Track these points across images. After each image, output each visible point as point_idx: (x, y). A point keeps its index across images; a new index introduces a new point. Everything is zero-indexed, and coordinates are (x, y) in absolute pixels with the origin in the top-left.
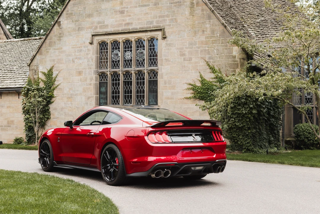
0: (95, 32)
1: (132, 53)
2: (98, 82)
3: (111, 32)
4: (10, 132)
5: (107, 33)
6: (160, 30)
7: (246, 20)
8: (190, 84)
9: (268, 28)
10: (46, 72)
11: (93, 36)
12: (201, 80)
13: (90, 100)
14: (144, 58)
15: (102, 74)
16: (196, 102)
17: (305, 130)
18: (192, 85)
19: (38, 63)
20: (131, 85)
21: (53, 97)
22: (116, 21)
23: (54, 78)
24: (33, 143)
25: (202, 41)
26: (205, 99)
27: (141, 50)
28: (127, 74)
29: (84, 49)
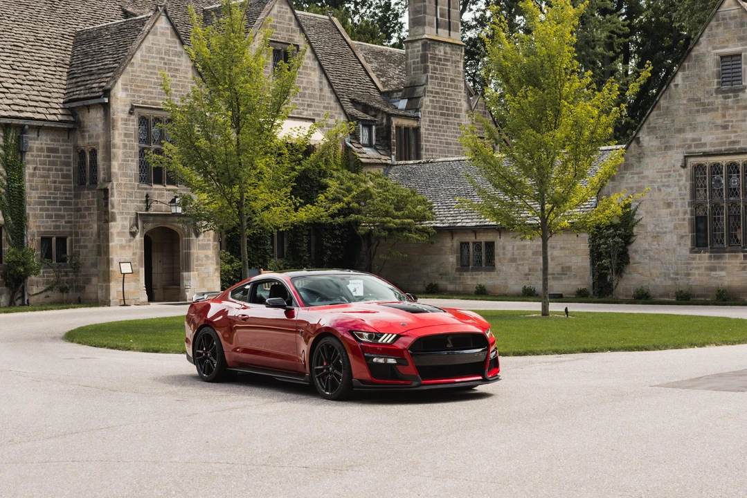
0: (688, 152)
1: (739, 179)
2: (694, 217)
3: (710, 153)
4: (566, 282)
5: (705, 153)
11: (685, 157)
13: (684, 239)
15: (699, 206)
19: (609, 192)
20: (739, 220)
21: (633, 236)
22: (717, 139)
23: (633, 211)
24: (606, 296)
28: (734, 207)
29: (674, 174)
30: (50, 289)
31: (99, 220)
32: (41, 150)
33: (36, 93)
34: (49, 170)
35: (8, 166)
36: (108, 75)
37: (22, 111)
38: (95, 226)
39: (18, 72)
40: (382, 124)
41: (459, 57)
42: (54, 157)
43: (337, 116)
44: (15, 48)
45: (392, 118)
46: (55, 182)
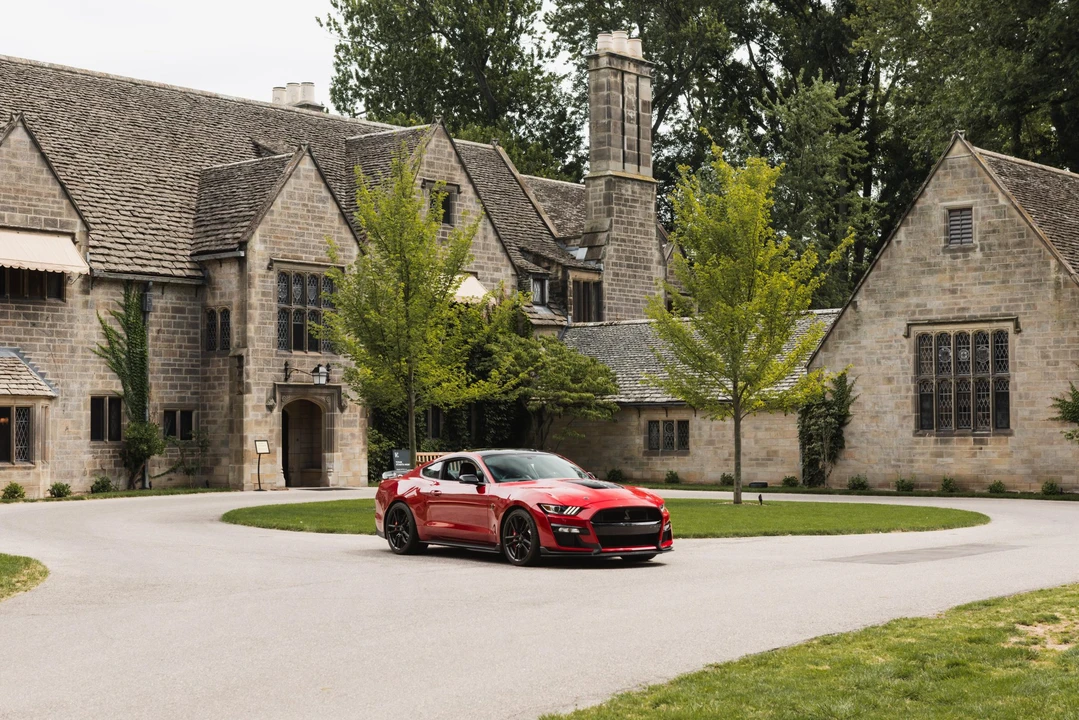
0: (912, 319)
1: (969, 352)
2: (918, 394)
3: (936, 321)
4: (771, 469)
5: (929, 322)
6: (1012, 320)
8: (1057, 399)
10: (836, 378)
11: (909, 325)
12: (1072, 392)
13: (906, 420)
14: (987, 359)
15: (923, 382)
16: (1066, 424)
19: (821, 364)
20: (969, 399)
21: (849, 416)
22: (944, 305)
23: (848, 387)
25: (1073, 337)
27: (983, 347)
28: (963, 383)
29: (896, 345)
30: (173, 470)
31: (231, 391)
32: (165, 310)
33: (160, 244)
34: (174, 333)
35: (129, 328)
36: (244, 224)
37: (145, 265)
38: (227, 399)
39: (140, 220)
40: (557, 278)
41: (650, 197)
42: (179, 318)
43: (503, 269)
44: (135, 191)
45: (569, 271)
46: (180, 347)
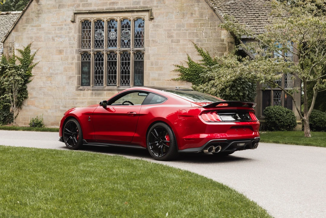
0: (77, 10)
1: (117, 33)
2: (80, 62)
3: (95, 11)
5: (90, 12)
6: (148, 11)
7: (216, 2)
8: (178, 66)
9: (239, 11)
10: (23, 50)
11: (75, 14)
12: (189, 62)
13: (71, 80)
14: (129, 38)
15: (84, 53)
16: (183, 83)
17: (276, 113)
18: (180, 67)
19: (13, 40)
20: (116, 65)
21: (31, 76)
23: (31, 56)
24: (8, 123)
25: (191, 23)
26: (193, 80)
27: (126, 30)
28: (112, 54)
29: (65, 27)
